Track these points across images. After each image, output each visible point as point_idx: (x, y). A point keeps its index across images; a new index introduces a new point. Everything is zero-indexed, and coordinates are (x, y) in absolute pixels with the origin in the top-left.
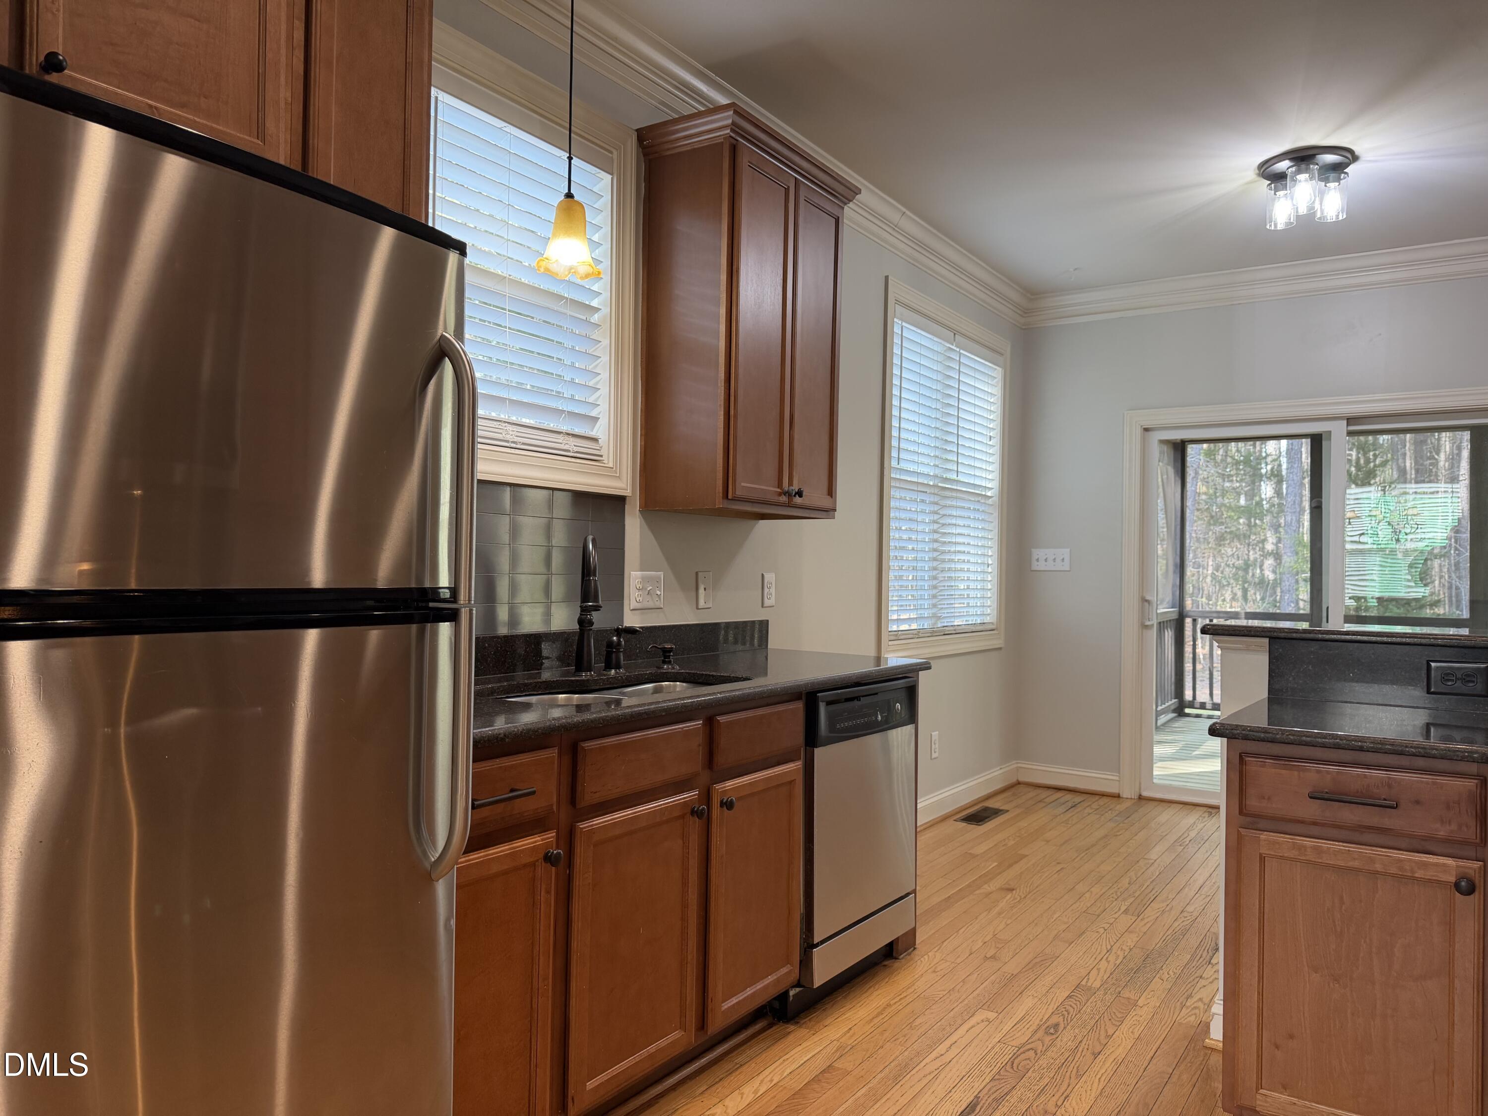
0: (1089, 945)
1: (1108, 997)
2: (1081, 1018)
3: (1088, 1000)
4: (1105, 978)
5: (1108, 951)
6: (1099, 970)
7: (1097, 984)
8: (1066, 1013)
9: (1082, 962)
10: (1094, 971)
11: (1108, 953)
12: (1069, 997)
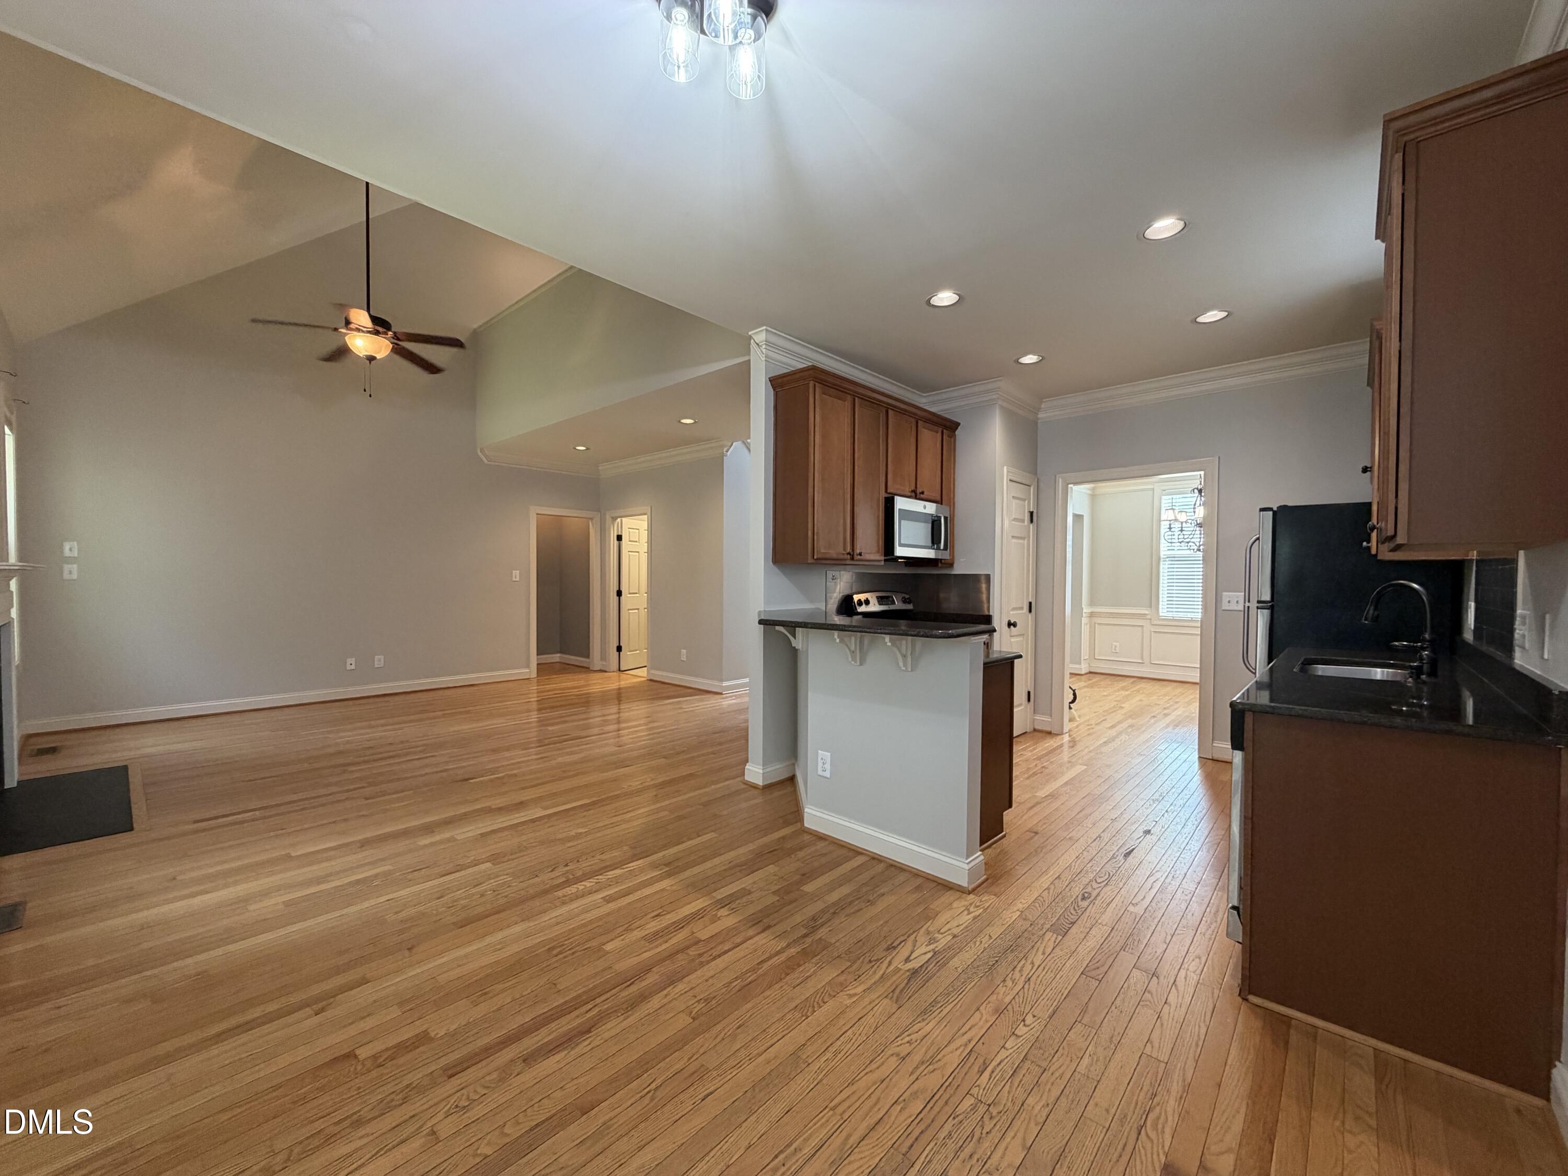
0: (1048, 990)
1: (1042, 922)
2: (1065, 904)
3: (1058, 919)
4: (1040, 942)
5: (1029, 979)
6: (1044, 953)
7: (1049, 934)
8: (1076, 908)
9: (1059, 964)
10: (1049, 950)
11: (1029, 976)
12: (1073, 923)
